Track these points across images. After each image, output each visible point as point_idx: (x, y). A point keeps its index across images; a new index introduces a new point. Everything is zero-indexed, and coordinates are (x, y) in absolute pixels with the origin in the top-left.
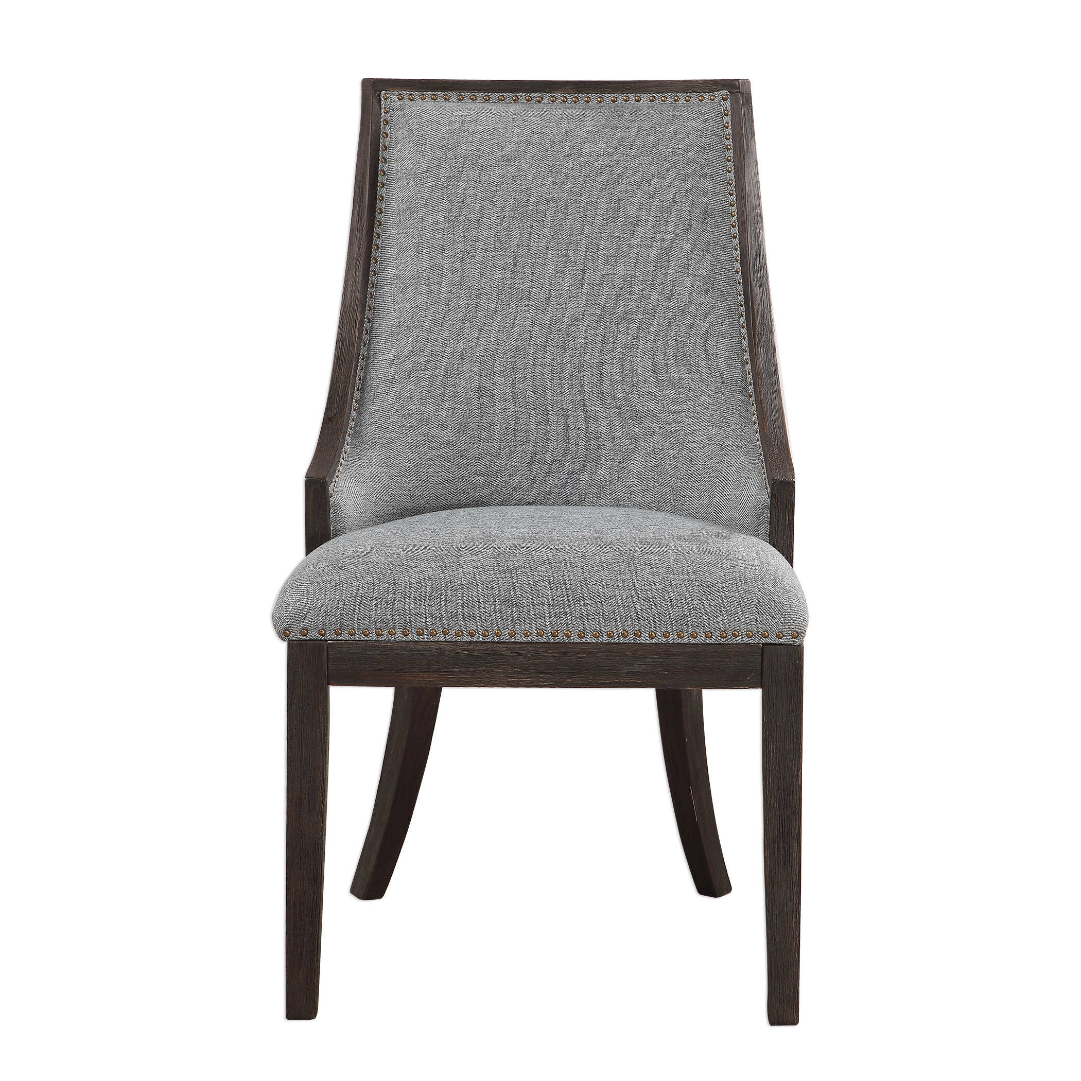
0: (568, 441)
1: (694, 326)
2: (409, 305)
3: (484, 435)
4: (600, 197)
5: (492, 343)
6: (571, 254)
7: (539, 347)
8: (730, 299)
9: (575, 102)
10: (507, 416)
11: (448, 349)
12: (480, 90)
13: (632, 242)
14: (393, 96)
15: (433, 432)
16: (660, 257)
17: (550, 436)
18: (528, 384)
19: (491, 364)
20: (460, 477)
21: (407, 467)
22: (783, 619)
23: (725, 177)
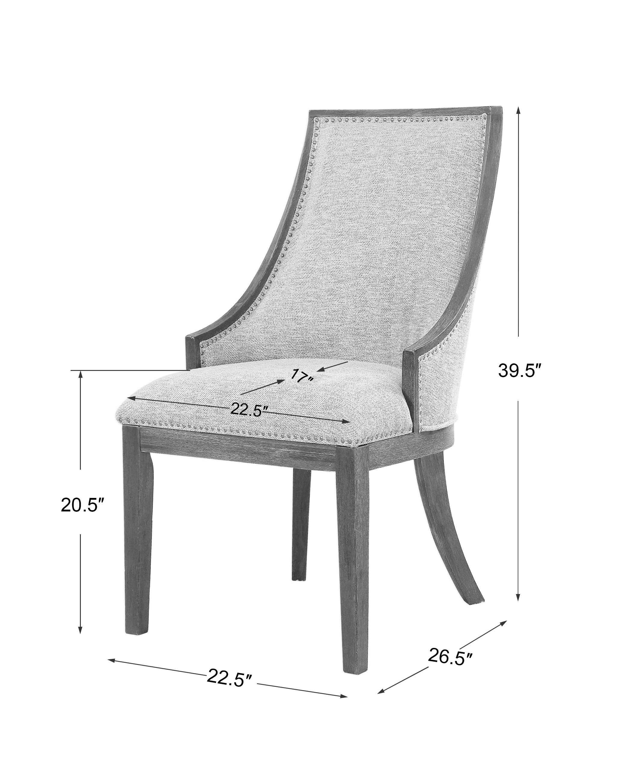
0: (373, 323)
1: (439, 256)
2: (303, 241)
3: (329, 317)
4: (411, 179)
5: (340, 263)
6: (389, 212)
7: (364, 267)
8: (464, 241)
9: (423, 121)
10: (343, 307)
11: (317, 267)
12: (372, 116)
13: (420, 205)
14: (322, 119)
15: (299, 314)
16: (431, 215)
17: (365, 319)
18: (356, 288)
19: (338, 276)
20: (313, 341)
21: (278, 333)
22: (343, 431)
23: (479, 166)
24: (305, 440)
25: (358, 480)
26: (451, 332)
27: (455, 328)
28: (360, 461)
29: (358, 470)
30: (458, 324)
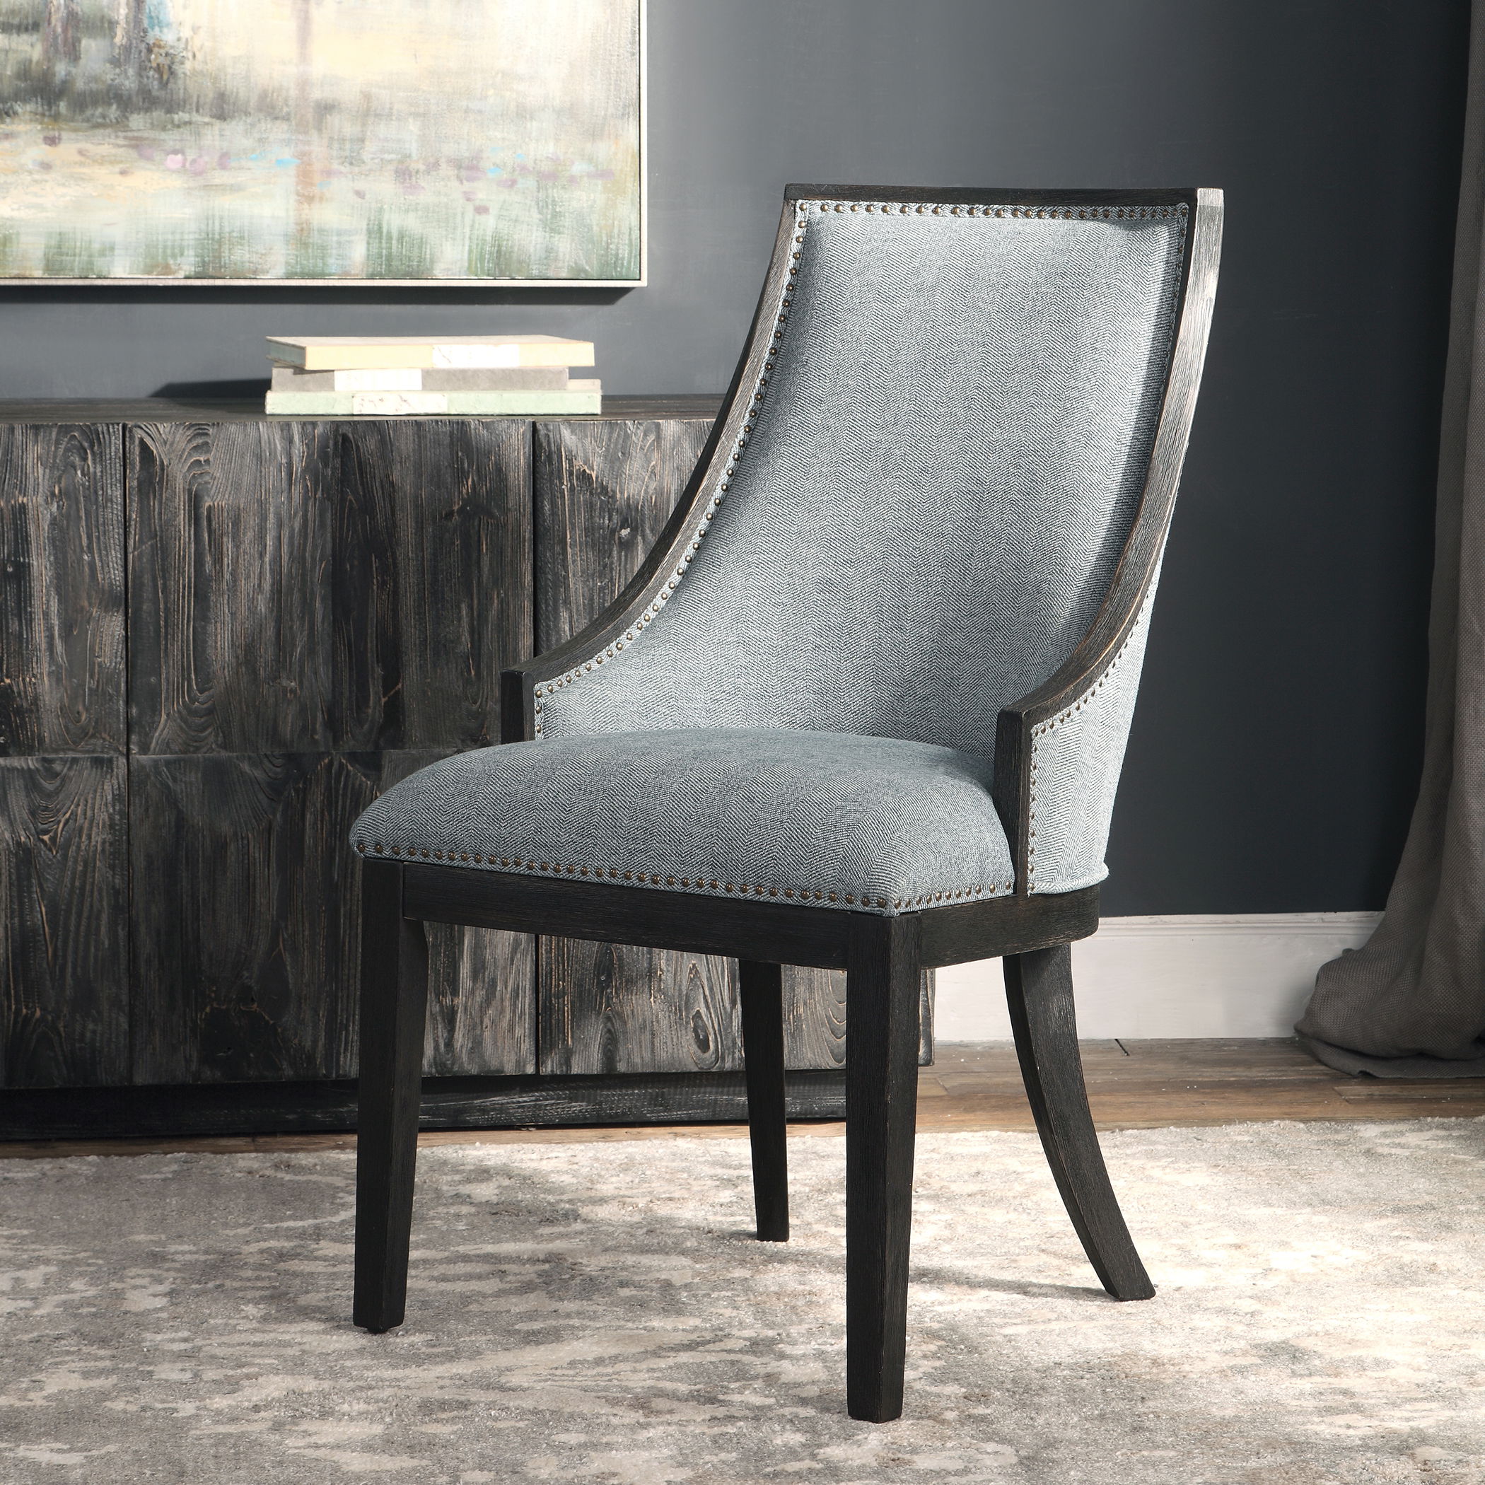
24: (781, 898)
25: (897, 990)
26: (1102, 678)
27: (1110, 669)
28: (902, 947)
29: (898, 968)
30: (1116, 660)
